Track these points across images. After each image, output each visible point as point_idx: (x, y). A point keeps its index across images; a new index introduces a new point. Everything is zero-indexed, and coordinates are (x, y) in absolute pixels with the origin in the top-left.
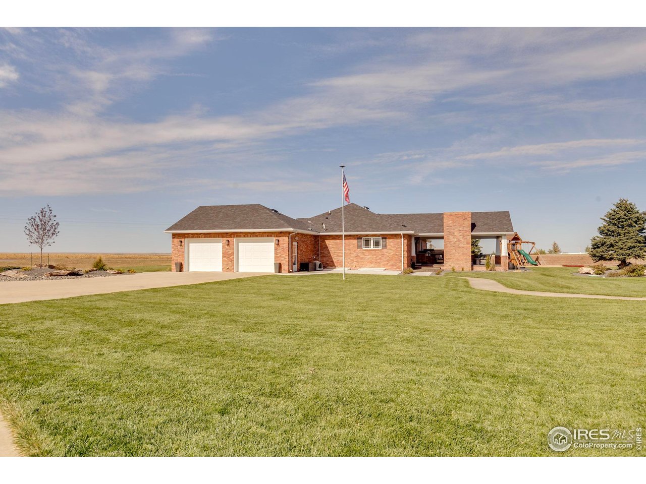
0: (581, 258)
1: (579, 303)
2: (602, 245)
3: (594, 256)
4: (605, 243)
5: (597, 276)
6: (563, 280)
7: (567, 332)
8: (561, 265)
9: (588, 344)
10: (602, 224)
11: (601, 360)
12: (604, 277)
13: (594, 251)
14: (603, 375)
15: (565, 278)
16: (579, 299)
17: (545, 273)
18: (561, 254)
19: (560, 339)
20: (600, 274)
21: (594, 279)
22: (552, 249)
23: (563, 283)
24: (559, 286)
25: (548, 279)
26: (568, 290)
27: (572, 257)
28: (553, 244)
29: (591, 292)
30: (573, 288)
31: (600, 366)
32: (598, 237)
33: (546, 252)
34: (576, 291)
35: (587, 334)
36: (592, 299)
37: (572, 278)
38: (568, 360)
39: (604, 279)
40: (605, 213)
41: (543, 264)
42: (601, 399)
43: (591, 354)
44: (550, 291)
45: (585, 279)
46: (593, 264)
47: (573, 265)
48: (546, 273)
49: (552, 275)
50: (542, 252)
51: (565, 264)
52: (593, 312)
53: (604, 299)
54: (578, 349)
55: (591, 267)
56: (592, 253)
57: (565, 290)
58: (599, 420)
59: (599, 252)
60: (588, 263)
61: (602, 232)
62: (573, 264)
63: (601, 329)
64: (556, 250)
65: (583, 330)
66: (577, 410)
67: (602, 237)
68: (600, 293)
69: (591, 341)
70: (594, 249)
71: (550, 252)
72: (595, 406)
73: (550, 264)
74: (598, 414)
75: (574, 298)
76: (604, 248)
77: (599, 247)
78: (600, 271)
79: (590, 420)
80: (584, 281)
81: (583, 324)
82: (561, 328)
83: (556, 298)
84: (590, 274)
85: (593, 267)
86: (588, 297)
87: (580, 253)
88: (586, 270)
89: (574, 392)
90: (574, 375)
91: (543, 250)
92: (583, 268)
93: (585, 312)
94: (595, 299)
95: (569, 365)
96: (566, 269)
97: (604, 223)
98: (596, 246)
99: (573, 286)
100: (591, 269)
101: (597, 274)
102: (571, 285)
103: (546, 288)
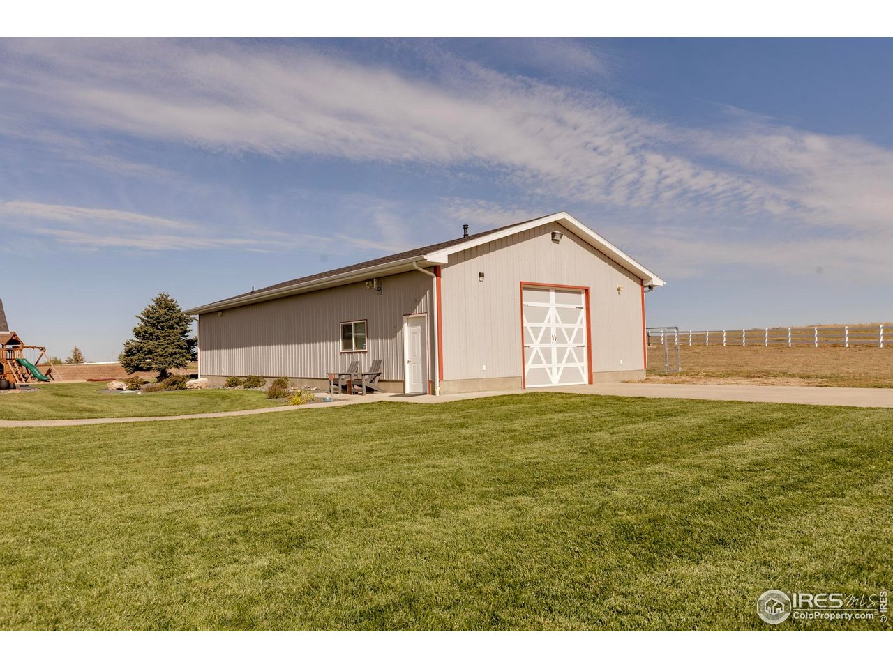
0: (113, 369)
1: (102, 431)
2: (138, 351)
3: (127, 365)
4: (141, 348)
5: (131, 392)
6: (85, 401)
7: (80, 474)
8: (84, 379)
9: (108, 486)
10: (137, 323)
11: (122, 504)
12: (139, 393)
13: (128, 359)
14: (121, 524)
15: (88, 397)
16: (102, 426)
17: (59, 392)
18: (85, 364)
19: (68, 485)
20: (135, 389)
21: (127, 396)
22: (72, 357)
23: (85, 405)
24: (77, 410)
25: (64, 400)
26: (90, 414)
27: (100, 368)
28: (73, 349)
29: (119, 414)
30: (96, 411)
31: (119, 513)
32: (133, 341)
33: (63, 361)
34: (100, 415)
35: (106, 473)
36: (120, 424)
37: (97, 397)
38: (77, 514)
39: (139, 396)
40: (143, 310)
41: (58, 379)
42: (114, 557)
43: (109, 498)
44: (63, 418)
45: (115, 397)
46: (128, 377)
47: (99, 379)
48: (61, 392)
49: (69, 394)
50: (57, 362)
51: (90, 378)
52: (120, 440)
53: (136, 422)
54: (93, 495)
55: (123, 380)
56: (125, 362)
57: (86, 414)
58: (107, 587)
59: (134, 360)
60: (121, 376)
61: (137, 334)
62: (101, 378)
63: (127, 463)
64: (77, 358)
65: (102, 468)
66: (80, 583)
67: (138, 340)
68: (132, 414)
69: (111, 481)
70: (128, 356)
71: (70, 361)
72: (105, 568)
73: (68, 379)
74: (108, 578)
75: (96, 424)
76: (140, 355)
77: (134, 355)
78: (135, 386)
79: (95, 592)
80: (114, 399)
81: (104, 459)
82: (73, 469)
83: (70, 427)
84: (122, 390)
85: (127, 381)
86: (115, 421)
87: (112, 363)
88: (117, 384)
89: (78, 557)
90: (81, 533)
91: (58, 359)
92: (114, 382)
93: (108, 442)
94: (124, 423)
95: (76, 520)
96: (90, 386)
97: (140, 323)
98: (130, 353)
99: (97, 408)
100: (123, 383)
101: (131, 390)
102: (95, 407)
103: (60, 414)
